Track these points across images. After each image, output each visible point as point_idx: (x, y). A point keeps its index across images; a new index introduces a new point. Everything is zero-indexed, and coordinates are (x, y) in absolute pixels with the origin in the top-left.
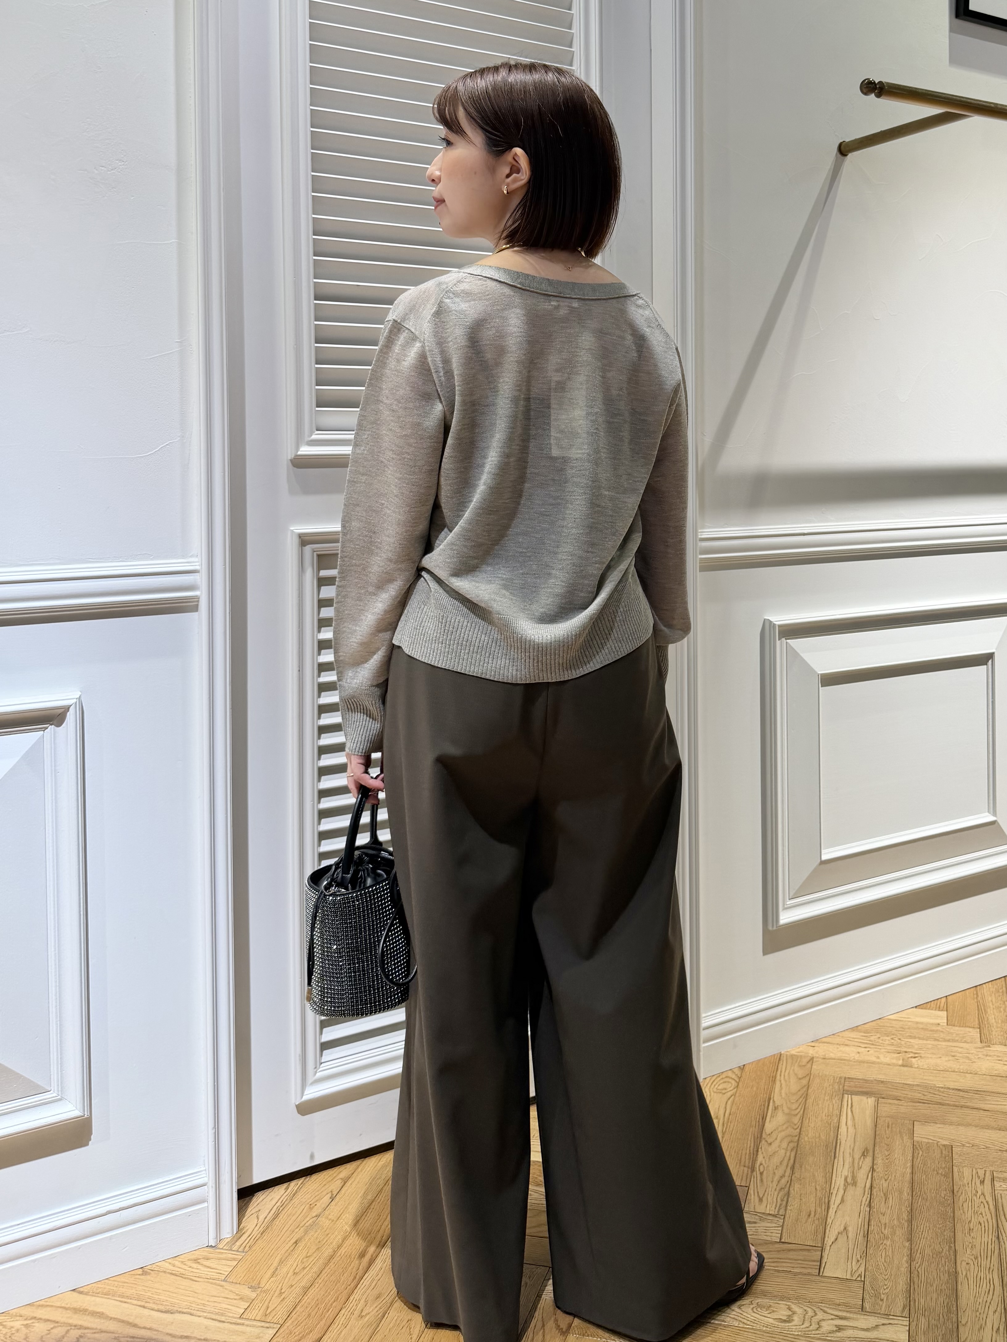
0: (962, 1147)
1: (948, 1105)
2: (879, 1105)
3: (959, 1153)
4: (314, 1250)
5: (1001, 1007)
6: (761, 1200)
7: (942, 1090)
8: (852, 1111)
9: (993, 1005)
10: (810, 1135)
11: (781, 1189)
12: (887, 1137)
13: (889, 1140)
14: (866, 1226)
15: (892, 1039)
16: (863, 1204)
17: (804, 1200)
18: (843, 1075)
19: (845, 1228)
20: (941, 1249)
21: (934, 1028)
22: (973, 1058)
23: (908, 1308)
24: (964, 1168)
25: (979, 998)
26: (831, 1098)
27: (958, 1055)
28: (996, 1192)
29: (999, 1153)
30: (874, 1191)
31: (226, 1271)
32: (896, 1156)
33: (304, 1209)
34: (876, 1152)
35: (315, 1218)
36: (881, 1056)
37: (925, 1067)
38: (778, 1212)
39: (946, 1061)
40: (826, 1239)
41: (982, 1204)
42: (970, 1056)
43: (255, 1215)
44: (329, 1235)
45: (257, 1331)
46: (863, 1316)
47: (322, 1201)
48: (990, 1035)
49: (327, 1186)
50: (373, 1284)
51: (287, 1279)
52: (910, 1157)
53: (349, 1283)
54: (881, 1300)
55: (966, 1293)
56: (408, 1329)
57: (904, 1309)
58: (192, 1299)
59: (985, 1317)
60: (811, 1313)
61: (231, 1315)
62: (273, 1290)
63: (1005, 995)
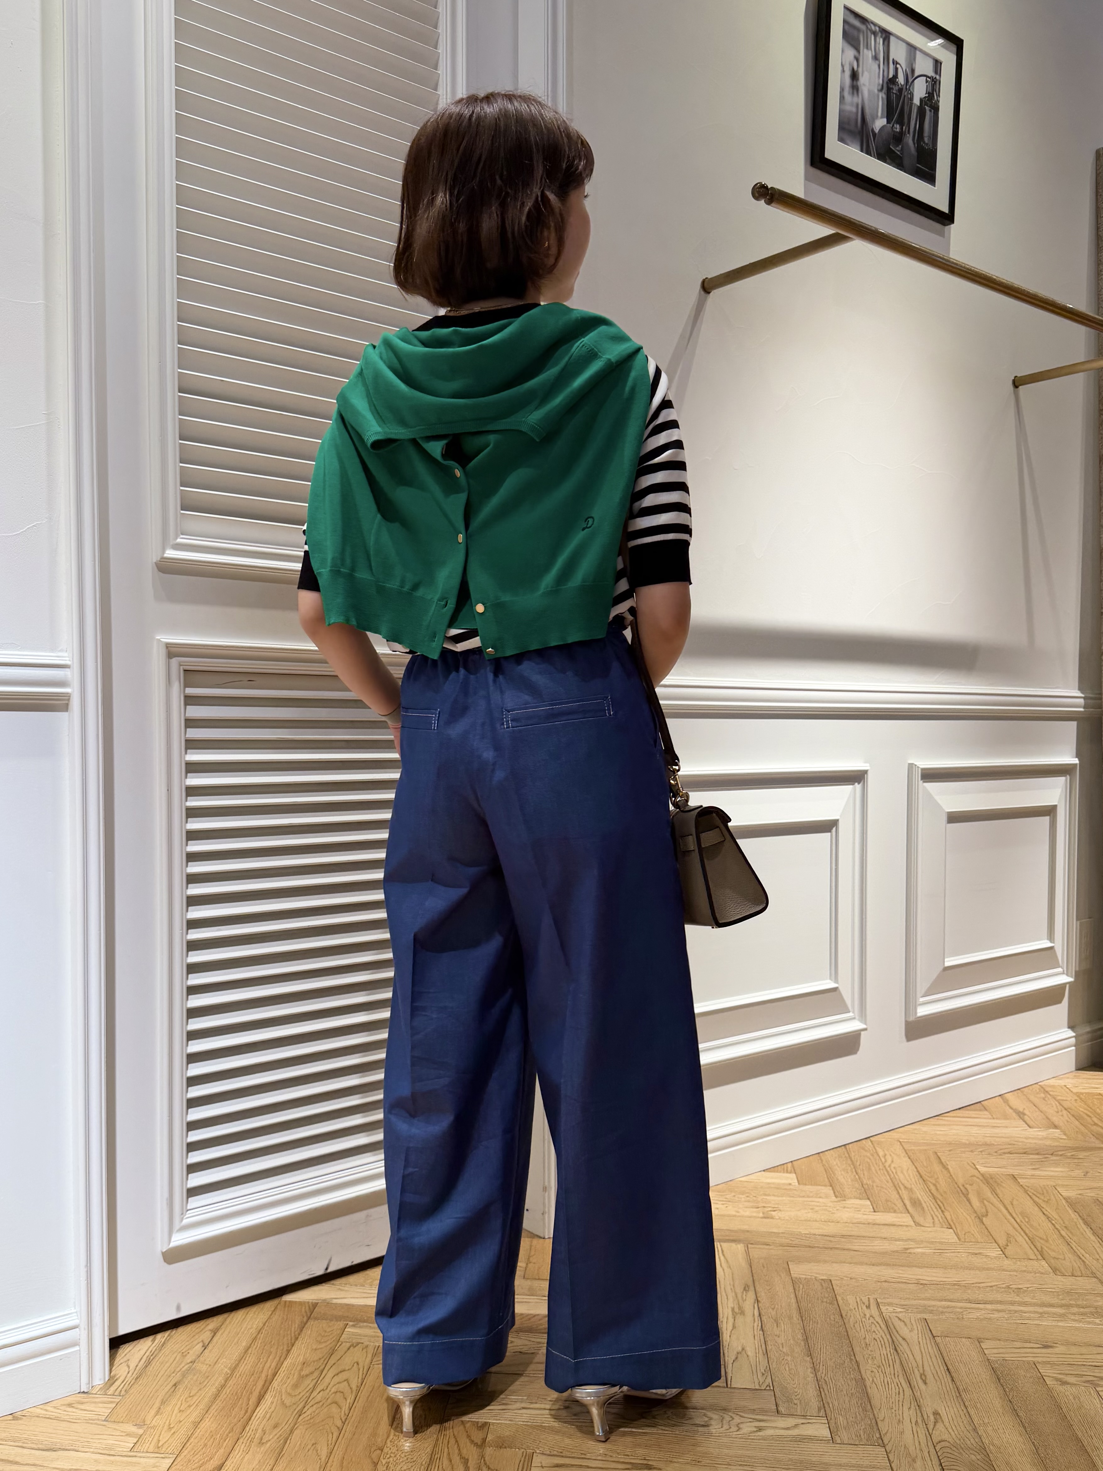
0: (840, 1280)
1: (818, 1247)
2: (749, 1250)
3: (838, 1284)
4: (196, 1391)
5: (847, 1169)
7: (808, 1236)
8: (724, 1255)
9: (839, 1167)
12: (764, 1275)
13: (767, 1277)
14: (764, 1346)
15: (748, 1197)
16: (755, 1328)
19: (743, 1349)
20: (843, 1361)
21: (786, 1187)
22: (831, 1210)
23: (823, 1409)
24: (848, 1297)
25: (824, 1163)
27: (817, 1208)
28: (884, 1314)
29: (879, 1284)
30: (764, 1318)
31: (105, 1413)
32: (777, 1289)
33: (175, 1358)
34: (757, 1287)
35: (190, 1364)
36: (741, 1211)
37: (787, 1218)
39: (806, 1213)
41: (873, 1324)
42: (828, 1209)
43: (124, 1365)
44: (210, 1378)
45: (152, 1461)
46: (780, 1418)
47: (194, 1349)
48: (843, 1191)
49: (197, 1337)
50: (268, 1416)
51: (173, 1416)
52: (791, 1290)
53: (241, 1416)
54: (795, 1404)
55: (877, 1394)
56: (315, 1452)
57: (819, 1410)
58: (74, 1438)
59: (901, 1414)
60: (727, 1418)
61: (121, 1449)
62: (161, 1426)
63: (849, 1159)
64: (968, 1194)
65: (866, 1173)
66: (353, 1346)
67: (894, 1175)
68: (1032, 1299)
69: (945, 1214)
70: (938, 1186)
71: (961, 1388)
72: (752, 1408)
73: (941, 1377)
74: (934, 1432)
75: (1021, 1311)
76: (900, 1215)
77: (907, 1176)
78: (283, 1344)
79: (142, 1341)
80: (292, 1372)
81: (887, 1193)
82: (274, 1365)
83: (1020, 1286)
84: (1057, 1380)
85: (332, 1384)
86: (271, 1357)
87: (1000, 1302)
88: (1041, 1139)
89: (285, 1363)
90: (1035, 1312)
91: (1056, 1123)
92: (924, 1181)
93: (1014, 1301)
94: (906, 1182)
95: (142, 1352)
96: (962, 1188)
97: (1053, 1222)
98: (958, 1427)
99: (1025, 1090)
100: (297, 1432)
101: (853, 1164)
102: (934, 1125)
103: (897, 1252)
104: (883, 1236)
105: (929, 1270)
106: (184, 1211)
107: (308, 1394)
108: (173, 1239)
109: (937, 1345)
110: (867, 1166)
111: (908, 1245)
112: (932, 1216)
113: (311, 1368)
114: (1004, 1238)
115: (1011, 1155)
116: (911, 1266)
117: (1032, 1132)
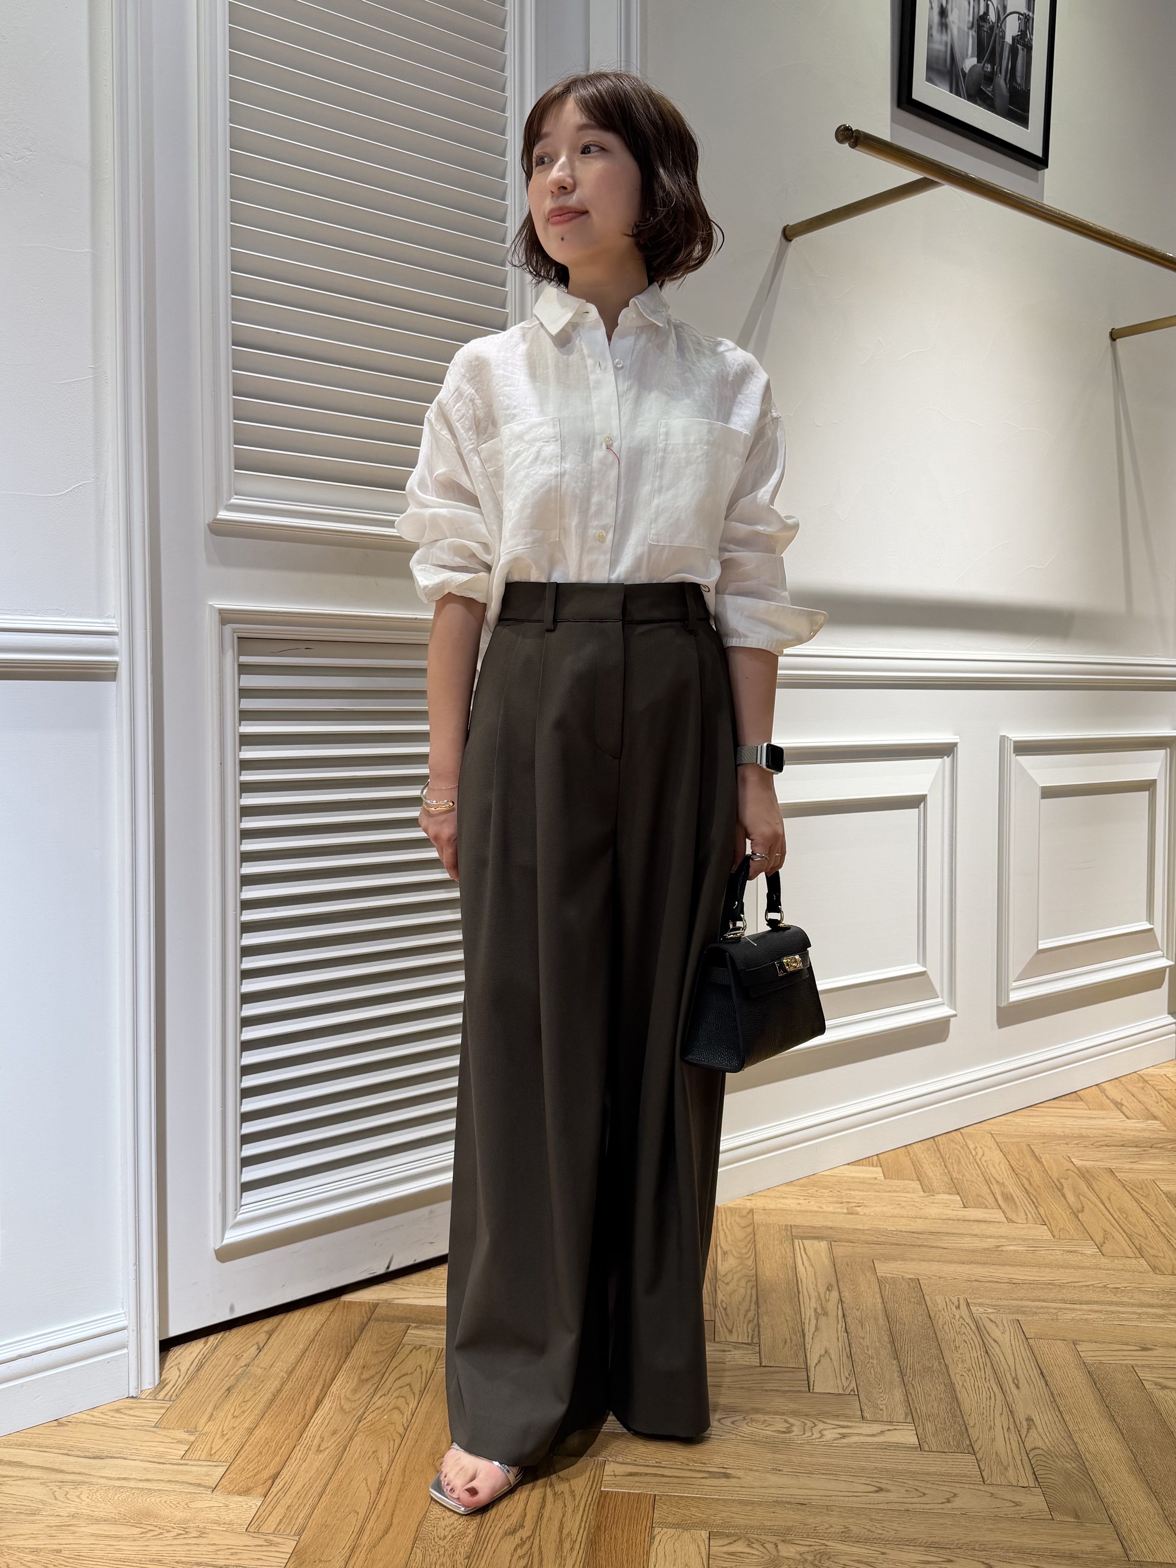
0: (928, 1280)
1: (905, 1245)
2: (833, 1247)
3: (927, 1284)
4: (251, 1396)
5: (936, 1163)
6: (731, 1331)
7: (895, 1233)
8: (806, 1253)
9: (927, 1160)
10: (767, 1275)
11: (750, 1321)
12: (848, 1274)
13: (852, 1276)
14: (848, 1349)
15: (831, 1191)
16: (839, 1330)
17: (776, 1330)
18: (789, 1223)
19: (826, 1352)
20: (931, 1364)
21: (872, 1181)
22: (919, 1205)
23: (910, 1415)
24: (937, 1297)
25: (911, 1156)
26: (781, 1243)
27: (904, 1204)
28: (974, 1315)
29: (969, 1283)
30: (848, 1320)
31: (155, 1418)
32: (863, 1289)
33: (229, 1360)
34: (840, 1287)
35: (244, 1368)
36: (824, 1206)
37: (873, 1214)
38: (752, 1340)
39: (893, 1209)
40: (809, 1361)
41: (963, 1325)
42: (916, 1204)
43: (175, 1368)
44: (265, 1382)
45: (205, 1469)
46: (865, 1425)
47: (248, 1352)
48: (931, 1185)
49: (251, 1339)
50: (326, 1422)
51: (227, 1422)
52: (877, 1289)
53: (298, 1422)
54: (882, 1410)
55: (968, 1400)
56: (375, 1459)
57: (906, 1415)
58: (123, 1445)
59: (992, 1420)
60: (809, 1424)
61: (171, 1457)
62: (214, 1433)
63: (938, 1152)
64: (1063, 1189)
65: (955, 1166)
66: (416, 1348)
67: (985, 1169)
68: (1131, 1299)
69: (1039, 1210)
70: (1031, 1179)
71: (1055, 1392)
72: (835, 1413)
73: (1034, 1380)
74: (1027, 1439)
75: (1119, 1312)
76: (991, 1211)
77: (999, 1170)
78: (342, 1346)
79: (194, 1343)
80: (352, 1376)
81: (978, 1187)
82: (333, 1368)
83: (1118, 1286)
84: (1156, 1384)
85: (393, 1389)
86: (329, 1360)
87: (1096, 1303)
88: (1139, 1131)
89: (345, 1367)
90: (1135, 1313)
91: (1156, 1114)
92: (1016, 1174)
93: (1112, 1302)
94: (998, 1176)
95: (194, 1355)
96: (1056, 1181)
97: (1153, 1218)
98: (1052, 1434)
99: (1123, 1079)
100: (356, 1439)
101: (942, 1157)
102: (1028, 1116)
103: (988, 1249)
104: (974, 1232)
105: (1021, 1269)
106: (238, 1206)
107: (368, 1399)
108: (226, 1236)
109: (1030, 1346)
110: (957, 1159)
111: (1000, 1242)
112: (1025, 1212)
113: (372, 1372)
114: (1101, 1235)
115: (1109, 1148)
116: (1003, 1265)
117: (1130, 1124)
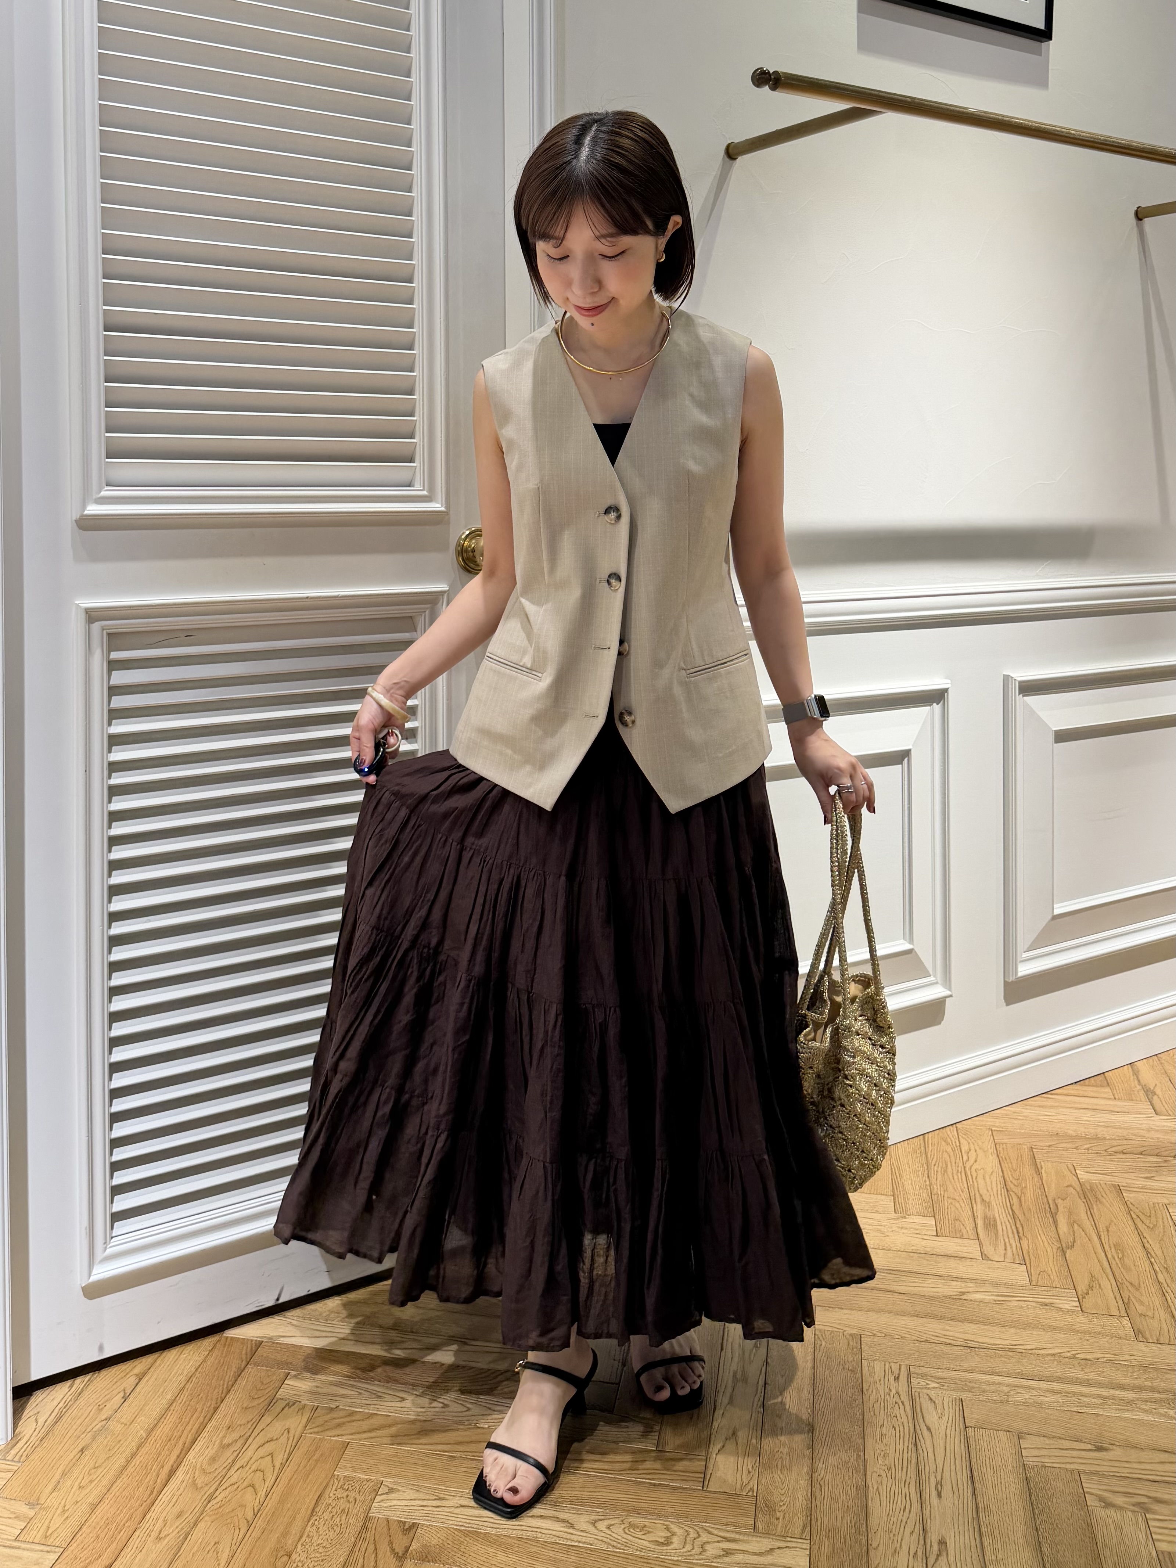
0: (872, 1337)
3: (869, 1343)
4: (104, 1459)
5: (919, 1171)
9: (910, 1167)
14: (760, 1430)
16: (756, 1404)
19: (735, 1432)
20: (848, 1459)
22: (885, 1230)
23: (809, 1528)
24: (876, 1362)
28: (913, 1390)
29: (917, 1344)
30: (768, 1388)
33: (88, 1412)
35: (104, 1422)
40: (713, 1444)
41: (897, 1405)
43: (31, 1420)
45: (37, 1555)
46: (754, 1538)
47: (113, 1401)
48: (906, 1203)
49: (117, 1385)
50: (174, 1500)
51: (71, 1494)
53: (144, 1499)
54: (779, 1515)
55: (878, 1511)
56: (216, 1551)
57: (804, 1528)
59: (900, 1540)
60: (693, 1534)
61: (5, 1537)
62: (55, 1507)
63: (924, 1156)
64: (1056, 1214)
65: (939, 1177)
66: (288, 1405)
67: (973, 1182)
68: (1099, 1375)
69: (1022, 1242)
70: (1023, 1197)
71: (981, 1505)
72: (725, 1521)
73: (961, 1487)
75: (1079, 1393)
76: (966, 1242)
78: (212, 1398)
79: (57, 1387)
80: (214, 1440)
81: (959, 1208)
82: (195, 1428)
83: (1089, 1357)
84: (1100, 1498)
85: (254, 1459)
86: (195, 1416)
87: (1059, 1380)
88: (1164, 1133)
89: (209, 1426)
90: (1100, 1396)
92: (1007, 1191)
93: (1077, 1378)
94: (986, 1191)
95: (55, 1403)
96: (1051, 1203)
98: (964, 1564)
99: (1163, 1057)
100: (201, 1525)
101: (927, 1162)
102: (1039, 1106)
103: (950, 1297)
104: (939, 1273)
105: (982, 1327)
106: (106, 1238)
107: (223, 1473)
108: (94, 1273)
109: (967, 1438)
110: (944, 1166)
111: (966, 1286)
112: (1005, 1244)
113: (235, 1435)
114: (1087, 1282)
115: (1124, 1156)
116: (962, 1321)
117: (1160, 1122)
